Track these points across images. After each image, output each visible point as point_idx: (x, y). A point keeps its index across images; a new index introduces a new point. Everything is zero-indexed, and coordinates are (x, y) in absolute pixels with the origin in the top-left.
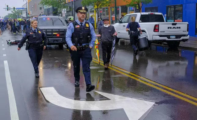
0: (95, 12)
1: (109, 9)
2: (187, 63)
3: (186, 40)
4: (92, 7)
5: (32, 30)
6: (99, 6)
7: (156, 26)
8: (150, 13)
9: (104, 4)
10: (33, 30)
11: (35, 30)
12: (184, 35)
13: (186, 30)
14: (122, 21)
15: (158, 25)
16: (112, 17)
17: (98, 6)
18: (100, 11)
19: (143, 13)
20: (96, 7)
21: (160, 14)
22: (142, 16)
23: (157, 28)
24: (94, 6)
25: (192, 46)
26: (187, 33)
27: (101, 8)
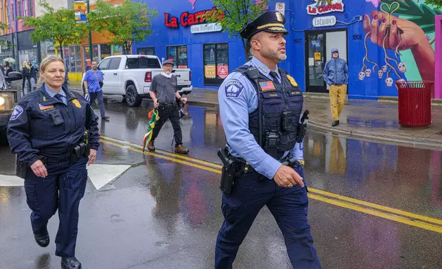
0: (56, 51)
1: (82, 48)
2: (191, 122)
3: (189, 92)
4: (51, 43)
5: (48, 97)
6: (63, 43)
7: (147, 73)
8: (140, 56)
9: (72, 40)
10: (52, 95)
11: (58, 96)
12: (186, 86)
13: (188, 79)
14: (100, 67)
15: (151, 73)
16: (87, 60)
17: (61, 42)
18: (66, 51)
19: (129, 56)
20: (58, 44)
21: (155, 57)
22: (128, 59)
23: (149, 77)
24: (55, 43)
25: (197, 100)
26: (189, 83)
27: (65, 46)
